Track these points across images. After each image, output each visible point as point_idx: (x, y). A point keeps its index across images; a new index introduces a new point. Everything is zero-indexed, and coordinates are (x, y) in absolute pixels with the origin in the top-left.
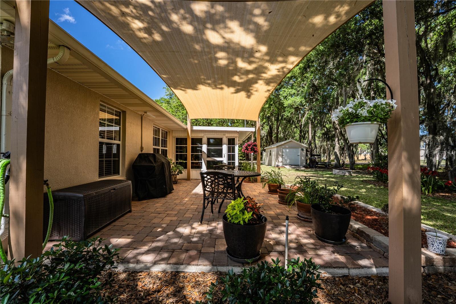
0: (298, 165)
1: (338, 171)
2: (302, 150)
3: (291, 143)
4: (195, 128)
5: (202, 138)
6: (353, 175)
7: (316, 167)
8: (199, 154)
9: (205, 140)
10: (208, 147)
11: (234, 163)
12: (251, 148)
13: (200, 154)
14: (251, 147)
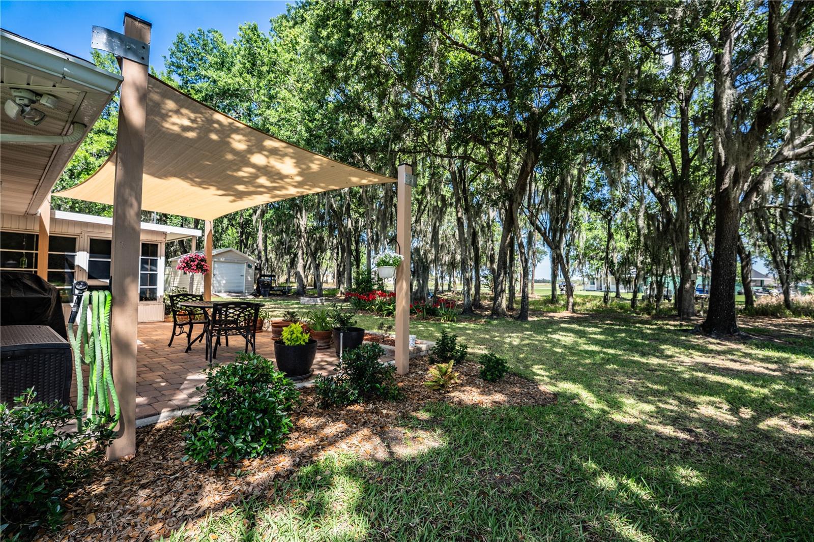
0: (241, 292)
1: (308, 299)
2: (249, 266)
3: (230, 253)
4: (59, 215)
5: (75, 238)
6: (325, 303)
7: (270, 295)
8: (66, 270)
9: (84, 241)
10: (90, 257)
11: (153, 291)
12: (197, 265)
13: (69, 271)
14: (196, 263)
